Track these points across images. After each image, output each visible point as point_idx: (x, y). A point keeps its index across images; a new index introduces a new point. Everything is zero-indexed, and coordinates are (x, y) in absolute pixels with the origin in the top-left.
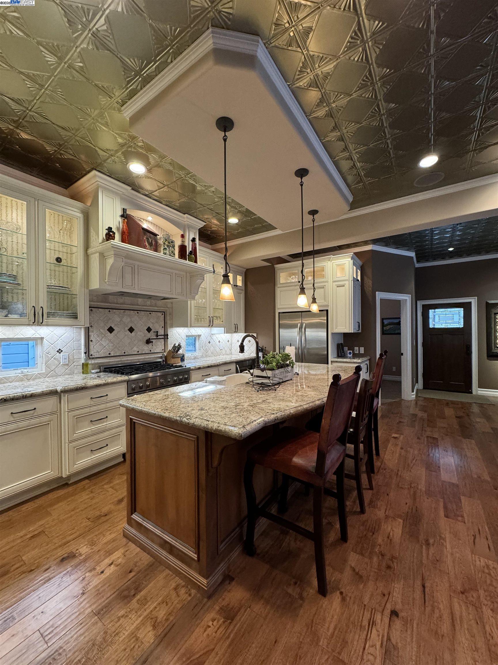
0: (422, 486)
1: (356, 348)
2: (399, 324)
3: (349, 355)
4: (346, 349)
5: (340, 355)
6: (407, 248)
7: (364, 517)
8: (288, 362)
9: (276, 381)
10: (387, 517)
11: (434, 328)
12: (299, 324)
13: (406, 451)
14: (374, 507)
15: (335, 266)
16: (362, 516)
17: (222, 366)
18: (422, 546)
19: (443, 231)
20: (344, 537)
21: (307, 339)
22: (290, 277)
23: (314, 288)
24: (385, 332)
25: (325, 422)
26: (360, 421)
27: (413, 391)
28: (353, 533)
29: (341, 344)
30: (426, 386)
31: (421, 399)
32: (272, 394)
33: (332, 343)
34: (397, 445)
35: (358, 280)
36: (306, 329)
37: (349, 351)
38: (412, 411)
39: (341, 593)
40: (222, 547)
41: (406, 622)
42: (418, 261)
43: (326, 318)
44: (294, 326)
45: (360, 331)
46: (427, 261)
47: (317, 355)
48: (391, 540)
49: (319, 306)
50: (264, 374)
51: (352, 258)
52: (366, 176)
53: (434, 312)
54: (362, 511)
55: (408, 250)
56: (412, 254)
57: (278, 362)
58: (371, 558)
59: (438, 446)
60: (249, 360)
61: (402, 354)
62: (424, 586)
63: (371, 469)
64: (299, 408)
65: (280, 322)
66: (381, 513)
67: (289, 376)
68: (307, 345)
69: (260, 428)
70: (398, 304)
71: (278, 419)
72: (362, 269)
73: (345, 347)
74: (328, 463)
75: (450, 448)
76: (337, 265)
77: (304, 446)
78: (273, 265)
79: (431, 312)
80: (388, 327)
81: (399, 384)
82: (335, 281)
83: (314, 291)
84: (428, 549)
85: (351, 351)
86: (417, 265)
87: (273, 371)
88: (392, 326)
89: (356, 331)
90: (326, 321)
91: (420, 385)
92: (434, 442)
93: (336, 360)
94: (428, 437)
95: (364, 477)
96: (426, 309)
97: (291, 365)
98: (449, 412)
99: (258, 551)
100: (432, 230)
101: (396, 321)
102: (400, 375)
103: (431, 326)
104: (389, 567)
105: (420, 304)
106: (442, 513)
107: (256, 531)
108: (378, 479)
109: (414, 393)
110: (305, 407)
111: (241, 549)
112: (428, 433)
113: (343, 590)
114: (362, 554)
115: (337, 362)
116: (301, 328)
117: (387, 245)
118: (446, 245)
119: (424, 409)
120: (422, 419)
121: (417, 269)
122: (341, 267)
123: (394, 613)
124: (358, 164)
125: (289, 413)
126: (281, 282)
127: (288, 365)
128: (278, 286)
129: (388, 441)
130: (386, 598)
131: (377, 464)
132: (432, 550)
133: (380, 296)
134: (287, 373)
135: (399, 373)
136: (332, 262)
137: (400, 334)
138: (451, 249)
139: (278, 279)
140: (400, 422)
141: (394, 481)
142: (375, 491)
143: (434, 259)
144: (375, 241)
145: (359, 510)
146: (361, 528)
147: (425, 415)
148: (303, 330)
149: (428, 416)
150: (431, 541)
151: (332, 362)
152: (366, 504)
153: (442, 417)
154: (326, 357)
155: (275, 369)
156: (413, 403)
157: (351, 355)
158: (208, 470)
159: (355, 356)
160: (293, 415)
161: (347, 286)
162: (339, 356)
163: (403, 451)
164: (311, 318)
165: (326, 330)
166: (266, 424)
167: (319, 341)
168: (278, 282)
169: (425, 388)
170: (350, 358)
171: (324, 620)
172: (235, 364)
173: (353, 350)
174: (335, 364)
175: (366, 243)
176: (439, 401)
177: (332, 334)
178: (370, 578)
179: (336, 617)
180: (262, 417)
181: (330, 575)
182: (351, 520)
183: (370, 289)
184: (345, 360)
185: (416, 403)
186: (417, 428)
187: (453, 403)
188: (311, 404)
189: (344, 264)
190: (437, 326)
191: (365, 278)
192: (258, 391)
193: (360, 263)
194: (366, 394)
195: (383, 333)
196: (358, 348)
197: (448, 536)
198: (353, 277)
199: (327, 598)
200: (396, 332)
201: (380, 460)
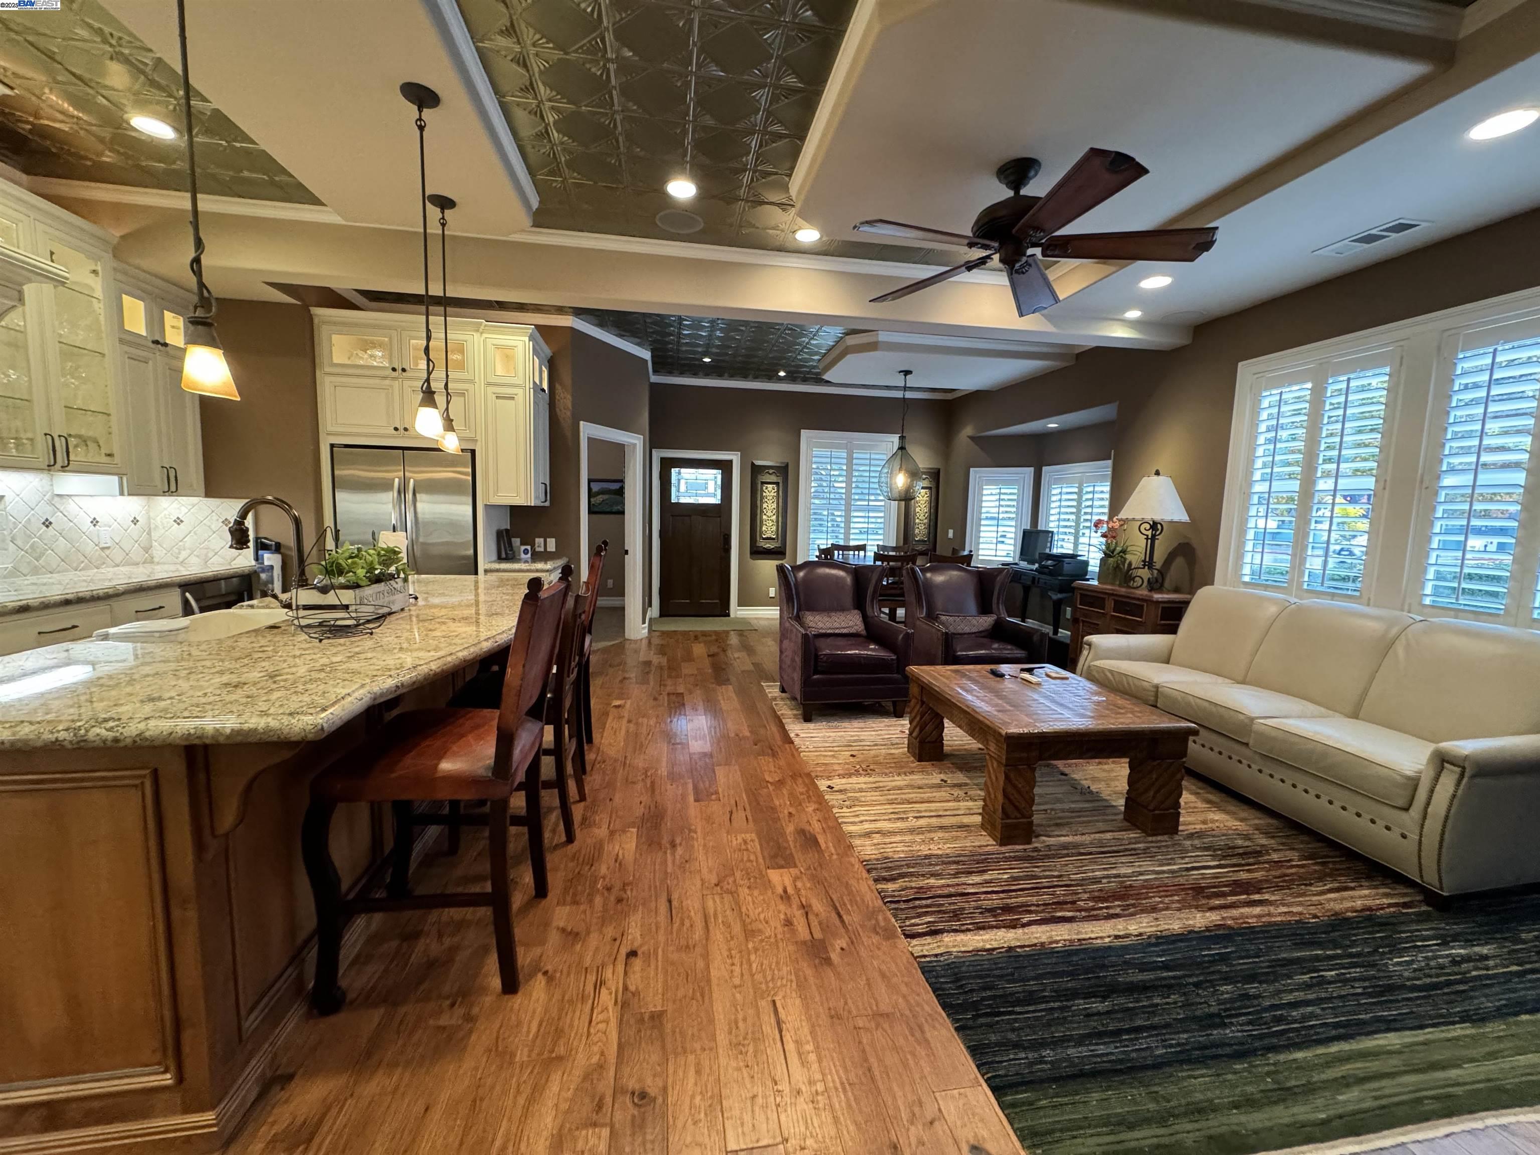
0: (663, 771)
1: (539, 541)
2: (621, 492)
3: (523, 556)
4: (516, 541)
5: (504, 556)
6: (638, 340)
7: (572, 848)
8: (392, 569)
9: (367, 611)
10: (612, 833)
11: (678, 504)
12: (397, 480)
13: (637, 724)
14: (590, 826)
15: (491, 349)
16: (570, 847)
17: (127, 596)
18: (665, 853)
19: (697, 324)
20: (541, 890)
21: (420, 520)
22: (365, 351)
23: (448, 394)
24: (596, 509)
25: (512, 674)
26: (565, 675)
27: (644, 622)
28: (556, 880)
29: (507, 530)
30: (665, 612)
31: (657, 634)
32: (367, 643)
33: (485, 529)
34: (621, 717)
35: (543, 390)
36: (418, 496)
37: (523, 548)
38: (642, 657)
39: (546, 973)
40: (251, 1023)
41: (647, 957)
42: (655, 371)
43: (470, 470)
44: (385, 486)
45: (547, 504)
46: (670, 373)
47: (449, 557)
48: (620, 864)
49: (461, 439)
50: (331, 598)
51: (531, 338)
52: (569, 164)
53: (679, 473)
54: (570, 838)
55: (638, 344)
56: (646, 355)
57: (371, 569)
58: (591, 901)
59: (684, 705)
60: (228, 578)
61: (626, 552)
62: (670, 901)
63: (581, 768)
64: (449, 659)
65: (337, 472)
66: (601, 832)
67: (398, 602)
68: (421, 533)
69: (362, 709)
70: (620, 449)
71: (402, 685)
72: (552, 365)
73: (513, 540)
74: (517, 753)
75: (701, 703)
76: (498, 347)
77: (462, 736)
78: (306, 308)
79: (674, 471)
80: (600, 498)
81: (620, 612)
82: (489, 384)
83: (448, 402)
84: (673, 854)
85: (529, 547)
86: (654, 379)
87: (357, 591)
88: (606, 497)
89: (539, 504)
90: (470, 478)
91: (654, 611)
92: (677, 704)
93: (497, 566)
94: (669, 694)
95: (572, 785)
96: (668, 464)
97: (402, 575)
98: (699, 650)
99: (351, 996)
100: (680, 319)
101: (615, 486)
102: (623, 594)
103: (674, 500)
104: (619, 900)
105: (657, 454)
106: (691, 798)
107: (342, 953)
108: (593, 781)
109: (646, 625)
110: (461, 655)
111: (301, 1012)
112: (669, 689)
113: (549, 967)
114: (575, 902)
115: (498, 571)
116: (402, 490)
117: (601, 325)
118: (700, 350)
119: (662, 650)
120: (661, 668)
121: (654, 387)
122: (507, 354)
123: (633, 954)
124: (556, 134)
125: (426, 670)
126: (335, 361)
127: (392, 577)
128: (327, 369)
129: (606, 714)
130: (618, 942)
131: (590, 756)
132: (680, 851)
133: (588, 430)
134: (394, 594)
135: (620, 590)
136: (485, 335)
137: (623, 513)
138: (707, 360)
139: (325, 352)
140: (625, 678)
141: (619, 776)
142: (588, 800)
143: (682, 373)
144: (579, 312)
145: (564, 838)
146: (571, 865)
147: (664, 661)
148: (409, 496)
149: (668, 661)
150: (678, 841)
151: (486, 571)
152: (576, 826)
153: (689, 657)
154: (472, 561)
155: (362, 583)
156: (645, 643)
157: (529, 555)
158: (200, 846)
159: (537, 557)
160: (436, 674)
161: (520, 398)
162: (500, 559)
163: (632, 725)
164: (436, 466)
165: (470, 500)
166: (375, 699)
167: (453, 525)
168: (326, 361)
169: (662, 614)
170: (526, 562)
171: (519, 1024)
172: (178, 591)
173: (533, 545)
174: (493, 577)
175: (560, 310)
176: (685, 634)
177: (487, 507)
178: (592, 929)
179: (539, 1009)
180: (363, 686)
181: (524, 957)
182: (552, 860)
183: (569, 413)
184: (516, 566)
185: (650, 643)
186: (652, 683)
187: (705, 634)
188: (472, 650)
189: (512, 348)
190: (683, 500)
191: (558, 386)
192: (321, 641)
193: (548, 352)
194: (575, 621)
195: (591, 512)
196: (542, 540)
197: (698, 825)
198: (534, 383)
199: (520, 994)
200: (615, 508)
201: (594, 749)
